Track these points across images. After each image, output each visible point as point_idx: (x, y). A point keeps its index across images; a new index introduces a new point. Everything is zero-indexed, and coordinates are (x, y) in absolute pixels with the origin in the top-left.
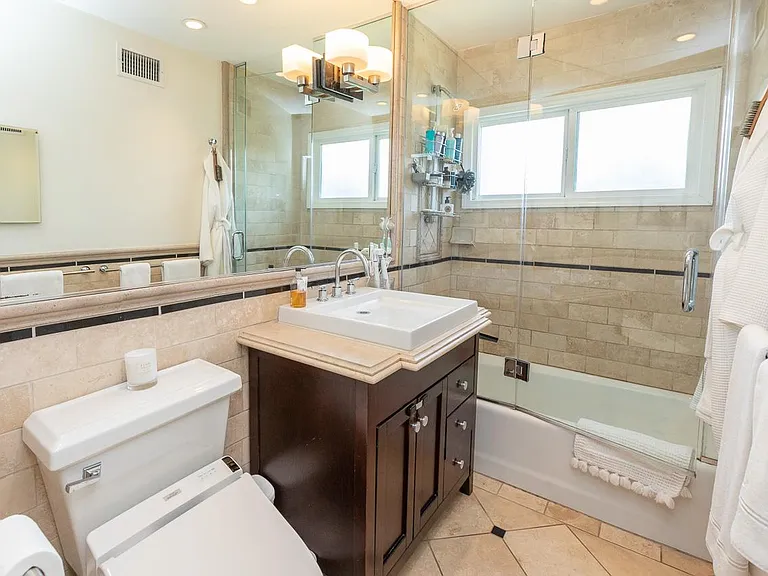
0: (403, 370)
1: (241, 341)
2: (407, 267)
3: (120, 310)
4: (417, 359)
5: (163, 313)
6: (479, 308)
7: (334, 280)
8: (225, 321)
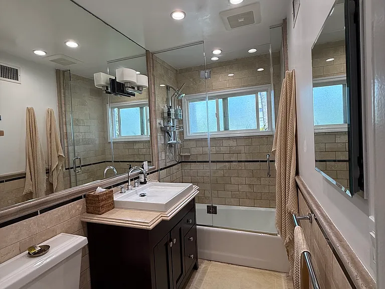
0: (163, 221)
1: (83, 220)
2: (161, 169)
3: (17, 217)
4: (168, 215)
5: (40, 214)
6: (194, 186)
7: (127, 182)
8: (74, 211)
